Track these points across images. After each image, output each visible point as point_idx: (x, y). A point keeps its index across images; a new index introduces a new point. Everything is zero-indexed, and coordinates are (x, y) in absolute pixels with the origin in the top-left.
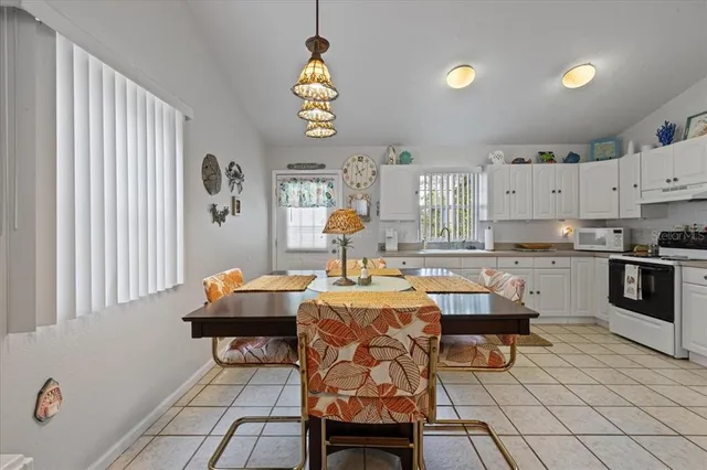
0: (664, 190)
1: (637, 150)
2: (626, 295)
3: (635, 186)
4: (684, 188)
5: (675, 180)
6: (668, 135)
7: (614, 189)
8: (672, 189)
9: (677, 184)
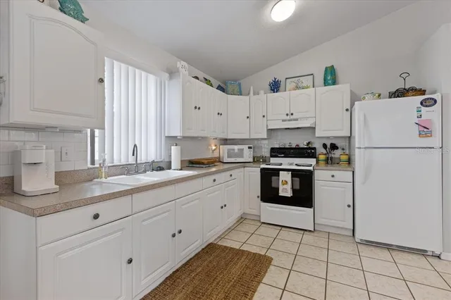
0: (283, 121)
1: (256, 93)
2: (281, 194)
3: (264, 116)
4: (296, 120)
5: (292, 114)
6: (275, 87)
7: (248, 117)
8: (289, 120)
9: (292, 117)
